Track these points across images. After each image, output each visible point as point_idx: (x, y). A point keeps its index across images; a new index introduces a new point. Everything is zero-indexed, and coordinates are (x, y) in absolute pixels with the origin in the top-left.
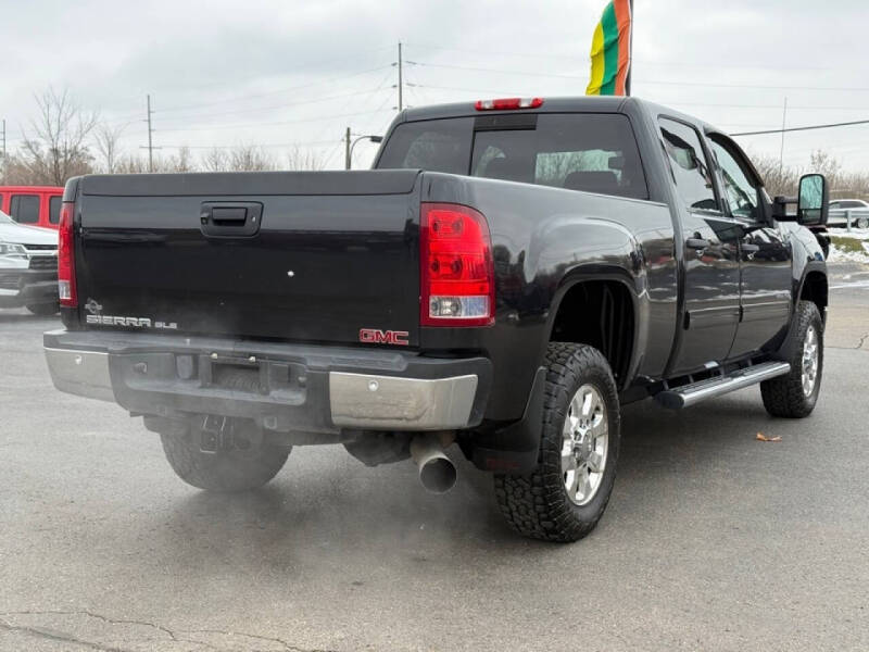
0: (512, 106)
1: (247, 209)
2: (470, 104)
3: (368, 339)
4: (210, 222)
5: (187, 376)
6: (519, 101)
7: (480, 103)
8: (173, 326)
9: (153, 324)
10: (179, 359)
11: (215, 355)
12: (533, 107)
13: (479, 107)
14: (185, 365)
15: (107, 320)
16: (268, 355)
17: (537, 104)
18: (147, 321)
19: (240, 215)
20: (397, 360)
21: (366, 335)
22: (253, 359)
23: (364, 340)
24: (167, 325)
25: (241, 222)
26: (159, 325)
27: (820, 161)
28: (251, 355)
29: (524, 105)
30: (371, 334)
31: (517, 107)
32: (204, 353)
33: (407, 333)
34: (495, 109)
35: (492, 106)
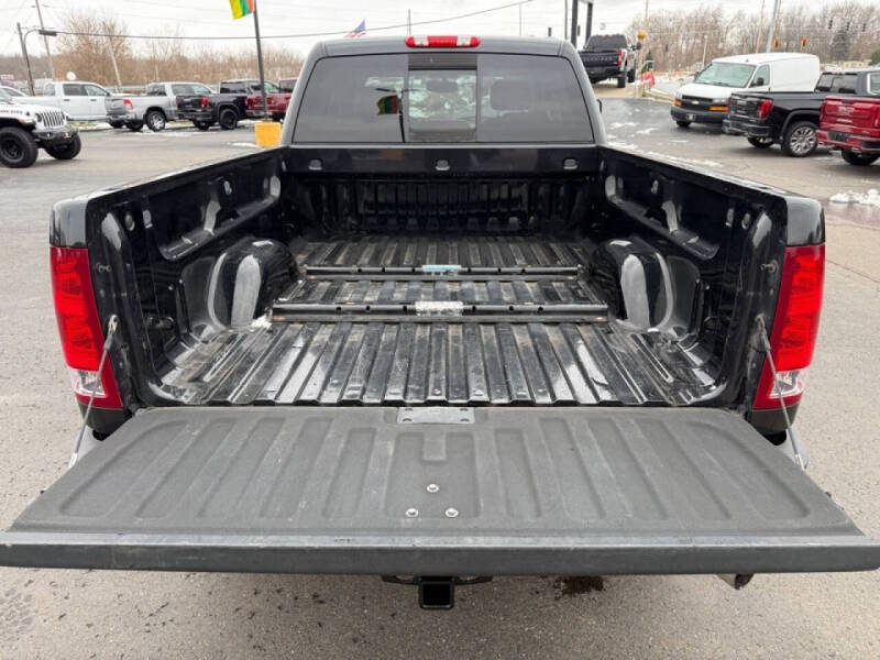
0: (448, 44)
6: (455, 38)
7: (411, 39)
12: (471, 46)
13: (410, 43)
17: (475, 43)
29: (459, 43)
31: (455, 46)
34: (430, 46)
35: (426, 43)
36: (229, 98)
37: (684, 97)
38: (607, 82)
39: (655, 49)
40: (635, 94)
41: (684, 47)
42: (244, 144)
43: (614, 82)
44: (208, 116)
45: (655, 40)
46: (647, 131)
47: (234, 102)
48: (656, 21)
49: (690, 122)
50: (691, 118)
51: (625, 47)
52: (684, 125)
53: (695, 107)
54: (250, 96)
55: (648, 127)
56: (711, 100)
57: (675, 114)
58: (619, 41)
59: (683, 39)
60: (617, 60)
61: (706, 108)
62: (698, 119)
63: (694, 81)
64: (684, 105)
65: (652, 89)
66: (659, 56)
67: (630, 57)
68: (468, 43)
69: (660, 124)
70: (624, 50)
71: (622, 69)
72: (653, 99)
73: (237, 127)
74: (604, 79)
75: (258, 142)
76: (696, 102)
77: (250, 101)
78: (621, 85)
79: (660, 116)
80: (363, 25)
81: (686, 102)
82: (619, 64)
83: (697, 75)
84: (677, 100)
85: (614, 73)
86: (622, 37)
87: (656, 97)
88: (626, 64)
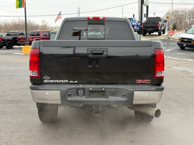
0: (97, 19)
1: (103, 50)
2: (86, 17)
3: (139, 82)
4: (91, 54)
5: (82, 95)
6: (99, 17)
7: (89, 17)
8: (76, 82)
9: (69, 81)
10: (79, 91)
11: (91, 89)
12: (103, 19)
13: (88, 18)
14: (81, 92)
15: (52, 81)
16: (108, 88)
17: (104, 18)
18: (67, 81)
19: (101, 52)
20: (147, 87)
21: (138, 81)
22: (103, 89)
23: (138, 83)
24: (74, 81)
25: (102, 54)
26: (71, 82)
27: (44, 22)
28: (103, 88)
29: (100, 18)
30: (140, 81)
31: (99, 19)
32: (87, 89)
33: (150, 80)
34: (93, 19)
35: (92, 18)
36: (10, 38)
37: (182, 38)
38: (154, 33)
39: (177, 22)
40: (165, 38)
41: (188, 22)
42: (17, 54)
43: (157, 33)
44: (2, 44)
45: (176, 19)
46: (169, 50)
47: (12, 39)
48: (176, 12)
49: (185, 47)
50: (185, 45)
51: (161, 21)
52: (182, 48)
53: (186, 42)
54: (19, 37)
55: (169, 49)
56: (191, 39)
57: (179, 44)
58: (158, 19)
59: (188, 18)
60: (158, 26)
61: (190, 42)
62: (187, 46)
63: (185, 33)
64: (182, 41)
65: (172, 36)
66: (178, 25)
67: (163, 25)
68: (102, 18)
69: (174, 48)
70: (160, 22)
71: (159, 29)
72: (172, 39)
73: (12, 48)
74: (153, 32)
75: (23, 53)
76: (186, 40)
77: (19, 39)
78: (160, 34)
79: (174, 45)
80: (60, 13)
81: (182, 40)
82: (158, 27)
83: (186, 31)
84: (179, 39)
85: (157, 30)
86: (159, 18)
87: (173, 39)
88: (161, 27)
